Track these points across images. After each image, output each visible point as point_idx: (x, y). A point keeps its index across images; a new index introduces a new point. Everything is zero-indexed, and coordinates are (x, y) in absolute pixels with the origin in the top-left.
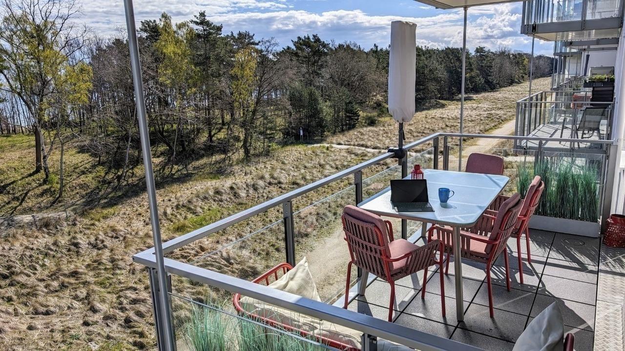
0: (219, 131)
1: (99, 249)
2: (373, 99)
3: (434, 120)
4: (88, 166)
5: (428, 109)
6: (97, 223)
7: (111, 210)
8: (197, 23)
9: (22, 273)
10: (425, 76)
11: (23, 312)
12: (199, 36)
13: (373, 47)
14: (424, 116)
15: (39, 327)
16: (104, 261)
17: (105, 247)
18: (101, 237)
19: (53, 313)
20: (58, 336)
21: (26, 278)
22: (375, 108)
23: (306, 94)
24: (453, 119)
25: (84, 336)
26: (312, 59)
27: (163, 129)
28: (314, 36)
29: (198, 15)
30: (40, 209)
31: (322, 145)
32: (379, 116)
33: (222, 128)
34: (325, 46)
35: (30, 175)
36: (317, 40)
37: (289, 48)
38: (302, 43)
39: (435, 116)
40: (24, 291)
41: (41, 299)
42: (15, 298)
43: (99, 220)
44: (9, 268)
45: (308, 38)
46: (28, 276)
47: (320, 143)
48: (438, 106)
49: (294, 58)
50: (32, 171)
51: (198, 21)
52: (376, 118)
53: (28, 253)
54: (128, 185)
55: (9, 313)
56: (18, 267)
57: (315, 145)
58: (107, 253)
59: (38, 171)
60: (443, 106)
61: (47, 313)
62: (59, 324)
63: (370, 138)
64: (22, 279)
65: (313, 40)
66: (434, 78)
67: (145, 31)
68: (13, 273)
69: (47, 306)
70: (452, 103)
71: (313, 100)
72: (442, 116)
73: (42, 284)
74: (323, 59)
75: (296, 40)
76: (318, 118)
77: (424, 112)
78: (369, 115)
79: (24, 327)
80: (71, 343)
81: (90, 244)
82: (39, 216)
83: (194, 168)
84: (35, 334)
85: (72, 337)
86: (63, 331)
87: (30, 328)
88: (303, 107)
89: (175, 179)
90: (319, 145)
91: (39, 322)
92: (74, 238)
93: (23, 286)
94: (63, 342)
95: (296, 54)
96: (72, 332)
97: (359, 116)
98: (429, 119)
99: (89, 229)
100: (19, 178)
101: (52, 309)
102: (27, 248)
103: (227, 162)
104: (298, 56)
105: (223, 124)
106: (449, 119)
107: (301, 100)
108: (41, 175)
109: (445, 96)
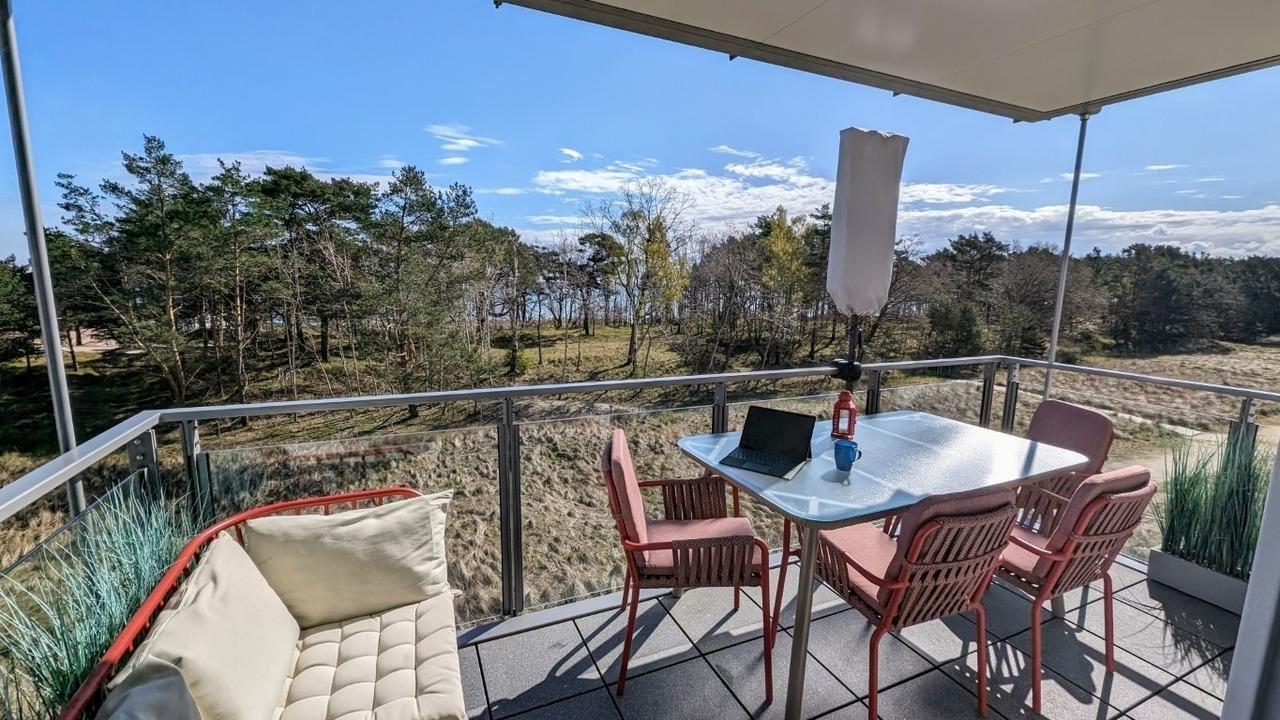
0: (827, 346)
1: (656, 453)
2: (1077, 327)
3: (1198, 372)
4: (673, 366)
5: (1190, 352)
6: (663, 426)
7: (681, 415)
8: (817, 217)
9: (583, 458)
10: (1192, 300)
11: (572, 497)
12: (817, 232)
13: (1091, 251)
14: (1179, 363)
15: (577, 515)
16: (655, 467)
17: (663, 452)
18: (660, 441)
19: (594, 506)
20: (589, 530)
21: (585, 464)
22: (1080, 341)
23: (957, 311)
24: (1246, 374)
25: (611, 539)
26: (977, 265)
27: (760, 336)
28: (985, 234)
29: (820, 208)
30: (621, 400)
31: (969, 381)
32: (1084, 353)
33: (830, 343)
34: (1000, 247)
35: (621, 366)
36: (989, 239)
37: (946, 250)
38: (966, 244)
39: (1204, 365)
40: (579, 477)
41: (590, 489)
42: (570, 481)
43: (666, 424)
44: (575, 450)
45: (976, 237)
46: (588, 463)
47: (968, 379)
48: (1214, 350)
49: (949, 264)
50: (623, 363)
51: (819, 214)
52: (1077, 356)
53: (594, 441)
54: (707, 391)
55: (560, 494)
56: (582, 452)
57: (958, 381)
58: (662, 459)
59: (628, 364)
60: (1226, 351)
61: (589, 505)
62: (595, 518)
63: (1058, 384)
64: (581, 464)
65: (982, 240)
66: (1212, 304)
67: (761, 227)
68: (576, 457)
69: (591, 497)
70: (1249, 348)
71: (967, 317)
72: (1219, 367)
73: (595, 475)
74: (994, 265)
75: (956, 239)
76: (972, 344)
77: (1180, 358)
78: (1066, 350)
79: (566, 512)
80: (597, 542)
81: (649, 445)
82: (616, 407)
83: (783, 386)
84: (572, 521)
85: (600, 536)
86: (595, 528)
87: (570, 514)
88: (950, 327)
89: (758, 394)
90: (964, 381)
91: (578, 513)
92: (637, 436)
93: (580, 471)
94: (591, 538)
95: (953, 258)
96: (603, 532)
97: (1045, 348)
98: (1188, 369)
99: (654, 430)
100: (612, 367)
101: (594, 501)
102: (595, 435)
103: (825, 384)
104: (956, 261)
105: (833, 338)
106: (1234, 373)
107: (947, 318)
108: (631, 367)
109: (1235, 336)
